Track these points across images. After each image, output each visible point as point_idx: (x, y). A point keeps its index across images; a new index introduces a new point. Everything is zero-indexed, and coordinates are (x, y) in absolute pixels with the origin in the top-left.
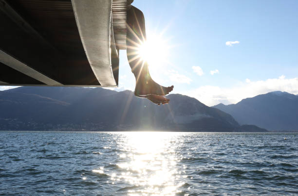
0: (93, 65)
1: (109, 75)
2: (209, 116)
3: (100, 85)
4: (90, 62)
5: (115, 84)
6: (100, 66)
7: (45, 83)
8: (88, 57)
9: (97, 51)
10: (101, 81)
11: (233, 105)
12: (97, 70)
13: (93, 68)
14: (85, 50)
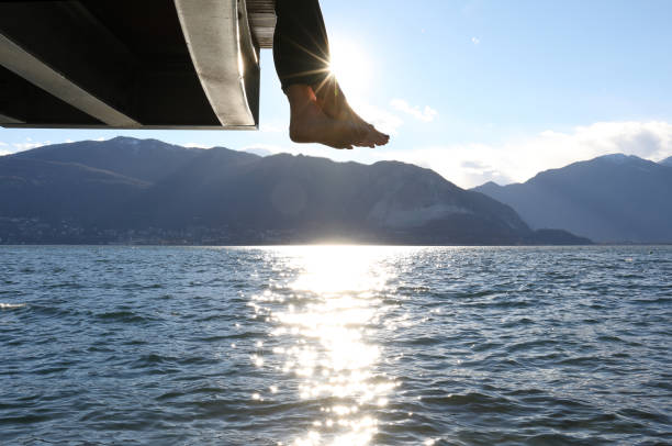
0: (204, 76)
1: (239, 99)
2: (463, 211)
3: (219, 124)
4: (198, 70)
5: (252, 122)
6: (220, 77)
7: (103, 120)
8: (193, 57)
9: (212, 42)
10: (222, 114)
11: (517, 186)
12: (212, 86)
13: (203, 83)
14: (188, 40)
